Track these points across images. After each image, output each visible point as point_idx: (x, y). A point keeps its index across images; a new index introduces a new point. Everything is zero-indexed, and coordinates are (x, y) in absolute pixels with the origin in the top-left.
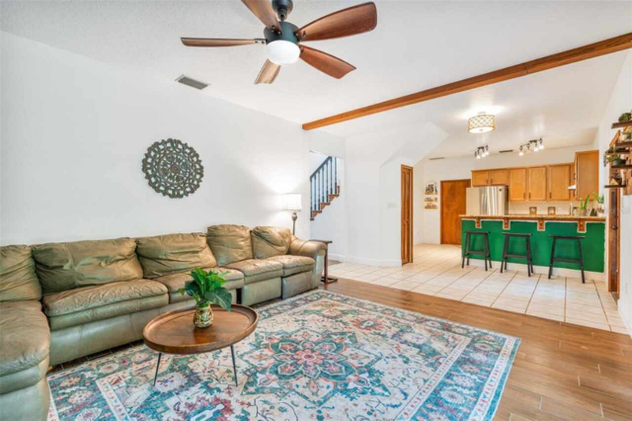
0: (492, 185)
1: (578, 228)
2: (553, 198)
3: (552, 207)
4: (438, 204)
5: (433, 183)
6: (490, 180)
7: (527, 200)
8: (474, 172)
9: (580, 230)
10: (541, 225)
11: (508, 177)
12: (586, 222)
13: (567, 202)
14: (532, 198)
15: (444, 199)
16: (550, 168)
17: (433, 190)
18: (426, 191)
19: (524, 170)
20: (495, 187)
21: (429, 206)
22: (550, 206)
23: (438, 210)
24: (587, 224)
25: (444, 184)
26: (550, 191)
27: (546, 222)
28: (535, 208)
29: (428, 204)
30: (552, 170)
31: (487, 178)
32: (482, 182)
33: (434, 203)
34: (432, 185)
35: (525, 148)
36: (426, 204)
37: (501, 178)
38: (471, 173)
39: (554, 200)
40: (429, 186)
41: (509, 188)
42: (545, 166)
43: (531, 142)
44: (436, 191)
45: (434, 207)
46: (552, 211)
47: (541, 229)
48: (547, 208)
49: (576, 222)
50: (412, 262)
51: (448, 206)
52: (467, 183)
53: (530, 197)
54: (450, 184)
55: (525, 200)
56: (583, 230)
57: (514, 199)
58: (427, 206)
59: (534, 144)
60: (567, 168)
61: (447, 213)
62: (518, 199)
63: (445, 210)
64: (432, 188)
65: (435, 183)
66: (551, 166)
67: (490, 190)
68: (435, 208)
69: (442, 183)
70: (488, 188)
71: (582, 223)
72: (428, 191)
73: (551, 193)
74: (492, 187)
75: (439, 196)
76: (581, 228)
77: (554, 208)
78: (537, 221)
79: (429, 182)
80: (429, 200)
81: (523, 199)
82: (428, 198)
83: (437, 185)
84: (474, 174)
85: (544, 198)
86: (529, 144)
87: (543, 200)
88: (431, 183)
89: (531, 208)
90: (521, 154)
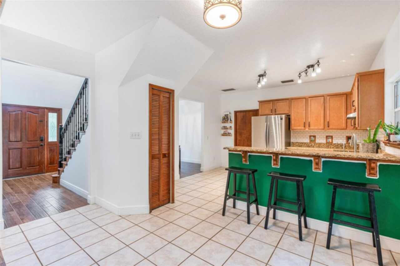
0: (276, 114)
1: (367, 171)
2: (331, 127)
3: (329, 136)
4: (232, 132)
5: (228, 113)
6: (274, 110)
7: (307, 129)
8: (260, 102)
9: (370, 174)
10: (317, 164)
11: (290, 107)
12: (378, 164)
13: (344, 131)
14: (311, 128)
15: (238, 128)
16: (328, 97)
17: (228, 120)
18: (223, 119)
19: (304, 100)
20: (279, 116)
21: (226, 133)
22: (328, 135)
23: (233, 138)
24: (380, 165)
25: (237, 114)
26: (328, 120)
27: (323, 159)
28: (315, 137)
29: (224, 132)
30: (329, 98)
31: (271, 108)
32: (268, 112)
33: (229, 131)
34: (228, 115)
35: (303, 74)
36: (222, 131)
37: (283, 108)
38: (258, 103)
39: (332, 129)
40: (225, 115)
41: (291, 117)
42: (323, 96)
43: (309, 67)
44: (231, 120)
45: (229, 134)
46: (330, 140)
47: (317, 170)
48: (325, 137)
49: (365, 162)
50: (173, 202)
51: (241, 134)
52: (255, 113)
53: (309, 126)
54: (242, 114)
55: (305, 129)
56: (374, 174)
57: (295, 128)
58: (224, 134)
59: (311, 69)
60: (344, 98)
61: (239, 140)
62: (299, 128)
63: (238, 138)
64: (228, 117)
65: (230, 113)
66: (329, 95)
67: (275, 118)
68: (230, 136)
69: (236, 113)
70: (273, 116)
71: (373, 165)
72: (224, 120)
73: (328, 122)
74: (276, 116)
75: (233, 125)
76: (372, 172)
77: (332, 137)
78: (312, 159)
79: (225, 112)
80: (225, 128)
81: (303, 128)
82: (224, 127)
83: (231, 115)
84: (261, 103)
85: (322, 127)
86: (306, 70)
87: (322, 129)
88: (226, 113)
89: (310, 136)
90: (300, 81)
